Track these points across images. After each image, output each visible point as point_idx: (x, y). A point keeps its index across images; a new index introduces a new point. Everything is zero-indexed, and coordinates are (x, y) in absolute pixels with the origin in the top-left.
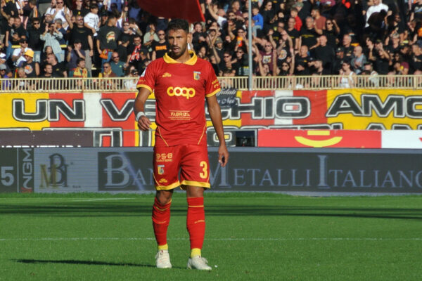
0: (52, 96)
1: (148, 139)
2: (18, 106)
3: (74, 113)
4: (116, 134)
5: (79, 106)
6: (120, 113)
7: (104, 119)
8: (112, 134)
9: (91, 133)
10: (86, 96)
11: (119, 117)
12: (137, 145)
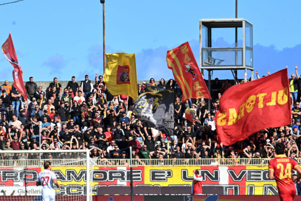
0: (202, 168)
1: (252, 191)
2: (185, 173)
3: (214, 177)
4: (236, 188)
5: (216, 174)
6: (238, 177)
7: (229, 180)
8: (233, 188)
9: (222, 187)
10: (220, 168)
11: (237, 179)
12: (246, 194)
